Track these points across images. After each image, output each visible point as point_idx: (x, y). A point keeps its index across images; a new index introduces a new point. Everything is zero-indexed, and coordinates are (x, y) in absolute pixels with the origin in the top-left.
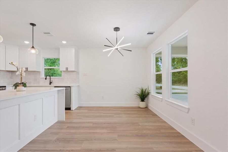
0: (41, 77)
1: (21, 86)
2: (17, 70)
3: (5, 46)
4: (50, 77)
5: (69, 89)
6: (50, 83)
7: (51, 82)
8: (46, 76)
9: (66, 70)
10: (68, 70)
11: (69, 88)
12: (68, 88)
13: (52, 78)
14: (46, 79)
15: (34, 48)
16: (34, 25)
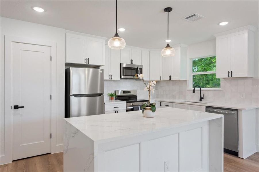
0: (187, 89)
1: (148, 109)
2: (160, 80)
3: (149, 52)
4: (200, 89)
5: (234, 114)
6: (201, 99)
7: (202, 97)
8: (194, 87)
9: (228, 77)
10: (231, 76)
11: (235, 112)
12: (233, 112)
13: (203, 90)
14: (194, 92)
15: (170, 47)
16: (169, 10)
